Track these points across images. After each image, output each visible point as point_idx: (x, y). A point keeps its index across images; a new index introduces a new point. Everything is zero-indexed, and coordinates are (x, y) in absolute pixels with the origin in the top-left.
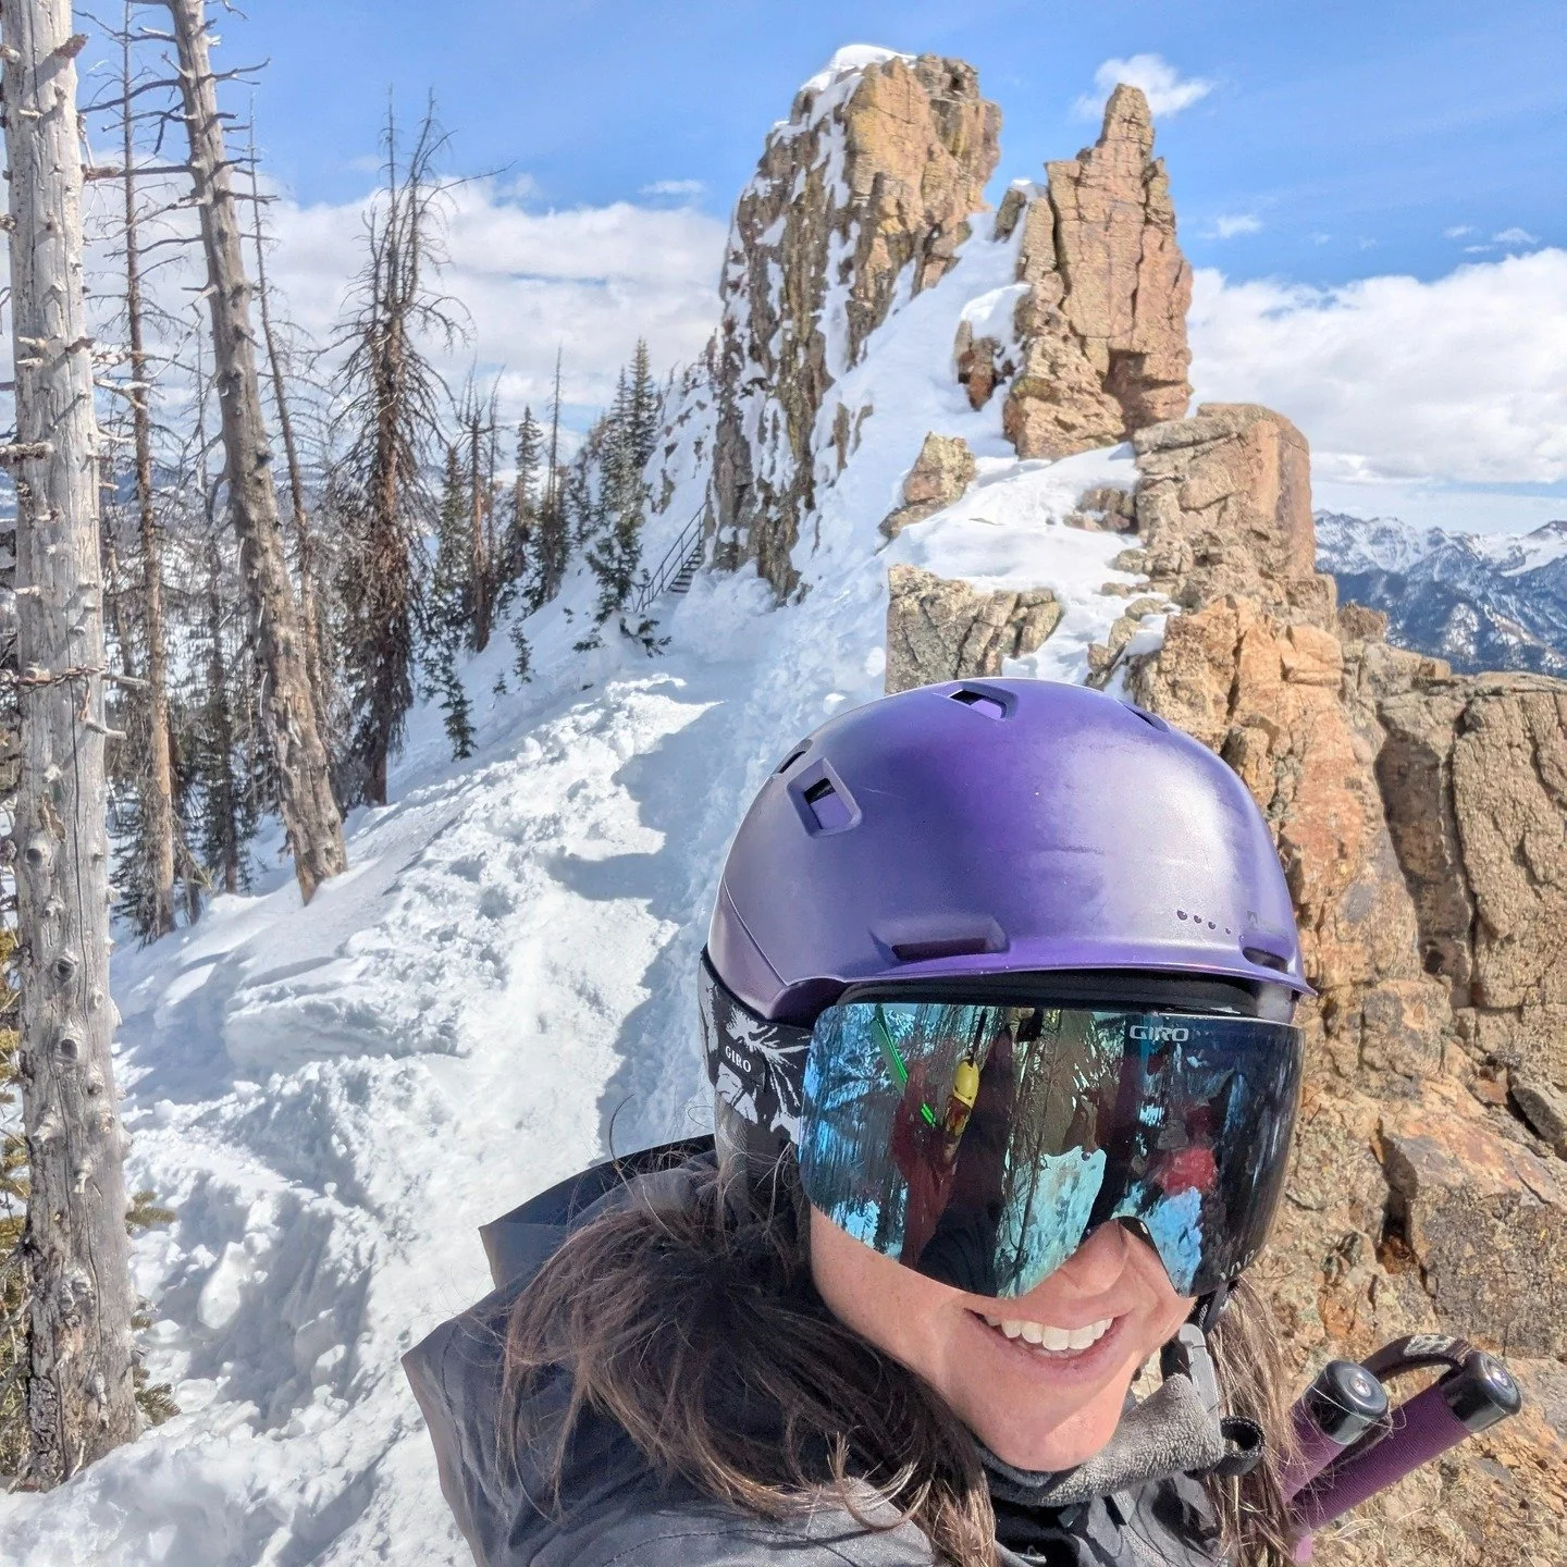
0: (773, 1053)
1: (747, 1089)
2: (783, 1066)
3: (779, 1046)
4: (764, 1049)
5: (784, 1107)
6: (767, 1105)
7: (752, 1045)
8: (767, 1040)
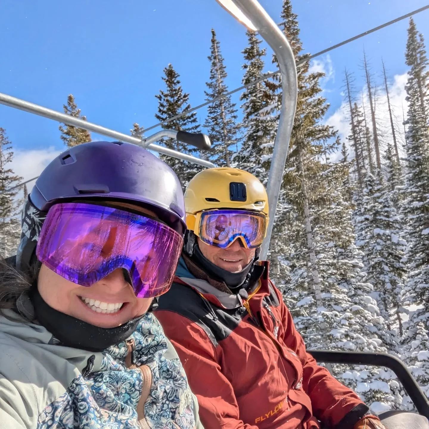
0: (37, 219)
1: (29, 229)
2: (39, 223)
3: (39, 217)
4: (35, 218)
5: (37, 234)
6: (33, 234)
7: (32, 216)
8: (36, 215)
